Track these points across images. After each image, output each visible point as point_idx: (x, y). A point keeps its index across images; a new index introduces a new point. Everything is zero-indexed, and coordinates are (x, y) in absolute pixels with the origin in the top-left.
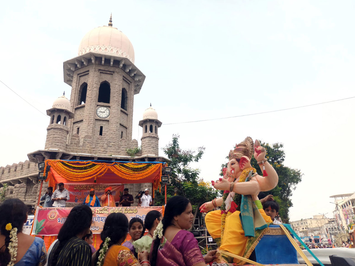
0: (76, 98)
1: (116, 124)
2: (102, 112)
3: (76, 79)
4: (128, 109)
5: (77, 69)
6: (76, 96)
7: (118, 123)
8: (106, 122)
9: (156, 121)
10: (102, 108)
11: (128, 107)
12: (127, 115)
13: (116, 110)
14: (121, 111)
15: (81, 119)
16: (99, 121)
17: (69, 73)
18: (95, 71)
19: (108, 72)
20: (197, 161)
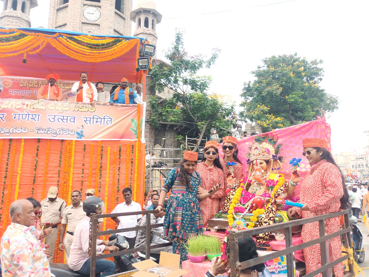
1: (108, 29)
2: (90, 13)
4: (126, 11)
7: (111, 28)
8: (96, 26)
9: (153, 12)
10: (91, 8)
11: (125, 9)
12: (124, 19)
13: (108, 10)
14: (116, 13)
15: (64, 23)
16: (87, 25)
20: (209, 67)
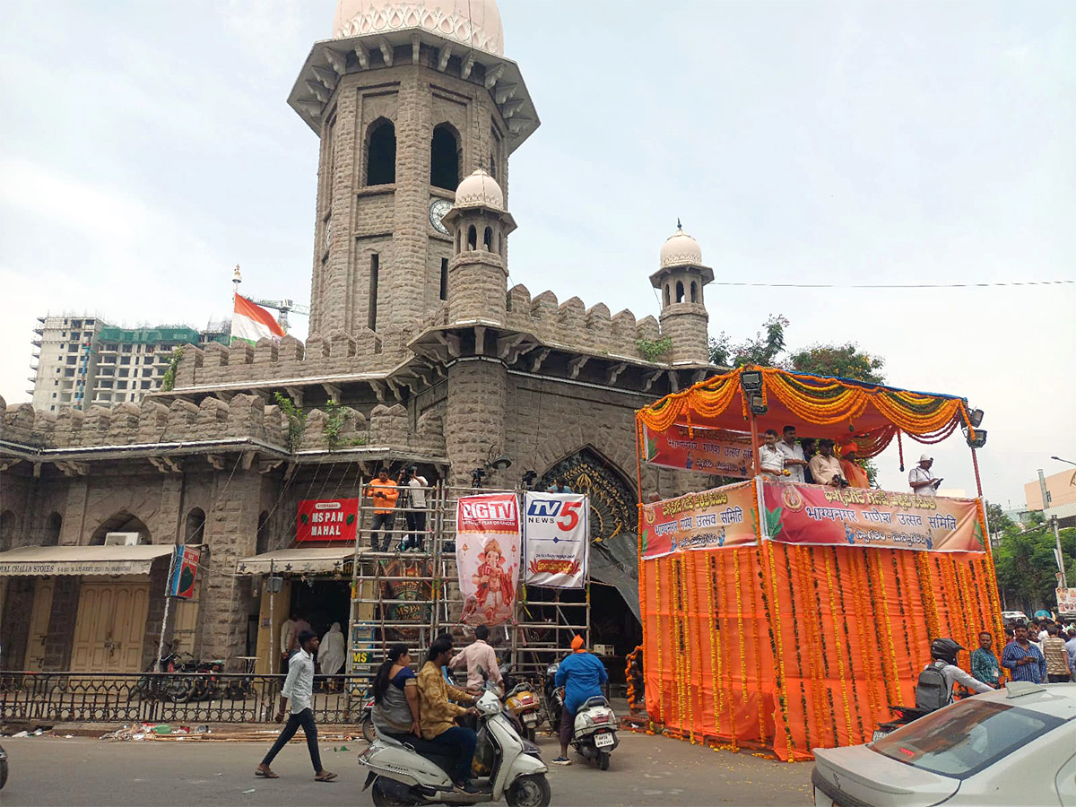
0: (358, 162)
3: (354, 103)
5: (353, 70)
6: (358, 157)
9: (703, 271)
10: (444, 204)
15: (384, 230)
16: (438, 242)
17: (319, 78)
18: (420, 87)
19: (455, 97)
